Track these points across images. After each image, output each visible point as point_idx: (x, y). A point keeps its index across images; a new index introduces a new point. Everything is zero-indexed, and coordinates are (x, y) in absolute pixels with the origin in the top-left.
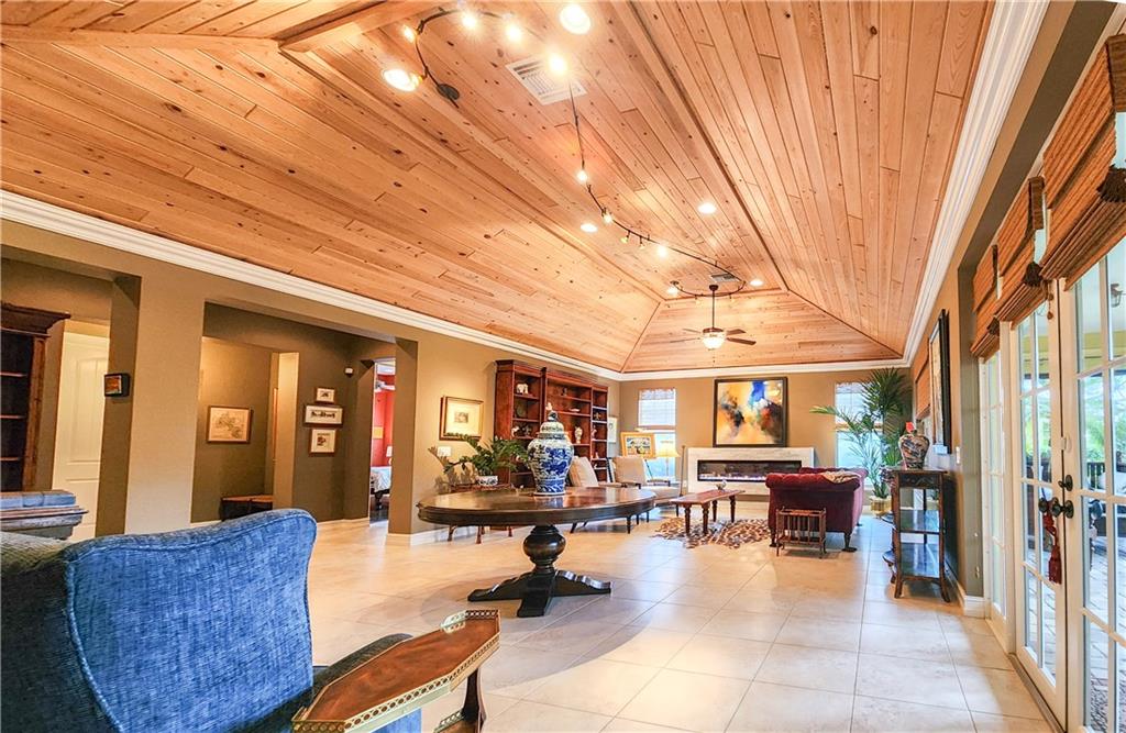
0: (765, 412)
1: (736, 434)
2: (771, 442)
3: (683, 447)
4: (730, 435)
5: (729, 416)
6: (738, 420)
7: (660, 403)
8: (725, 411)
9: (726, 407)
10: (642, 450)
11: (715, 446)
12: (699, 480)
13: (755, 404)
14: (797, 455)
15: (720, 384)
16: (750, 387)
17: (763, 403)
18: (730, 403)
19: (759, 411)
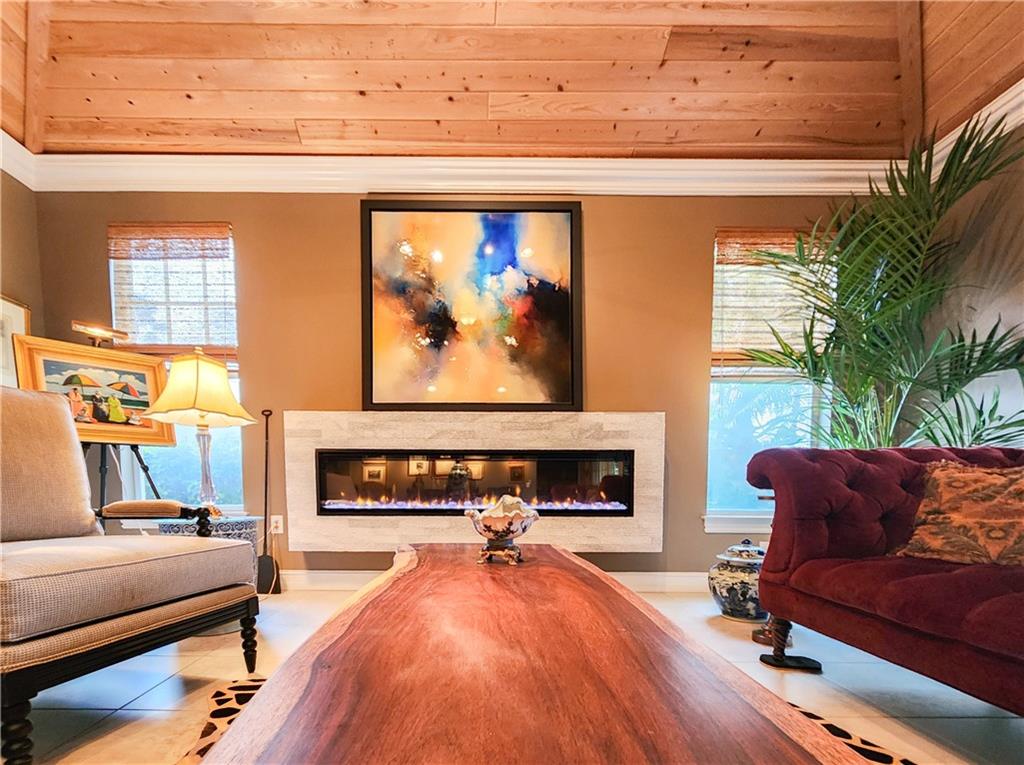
0: (518, 307)
1: (433, 374)
2: (540, 398)
3: (267, 414)
4: (413, 375)
5: (408, 316)
6: (439, 326)
7: (187, 271)
8: (396, 302)
9: (400, 289)
10: (118, 412)
11: (368, 404)
12: (322, 511)
13: (490, 281)
14: (619, 434)
15: (379, 219)
16: (471, 226)
17: (513, 280)
18: (410, 277)
19: (502, 304)
